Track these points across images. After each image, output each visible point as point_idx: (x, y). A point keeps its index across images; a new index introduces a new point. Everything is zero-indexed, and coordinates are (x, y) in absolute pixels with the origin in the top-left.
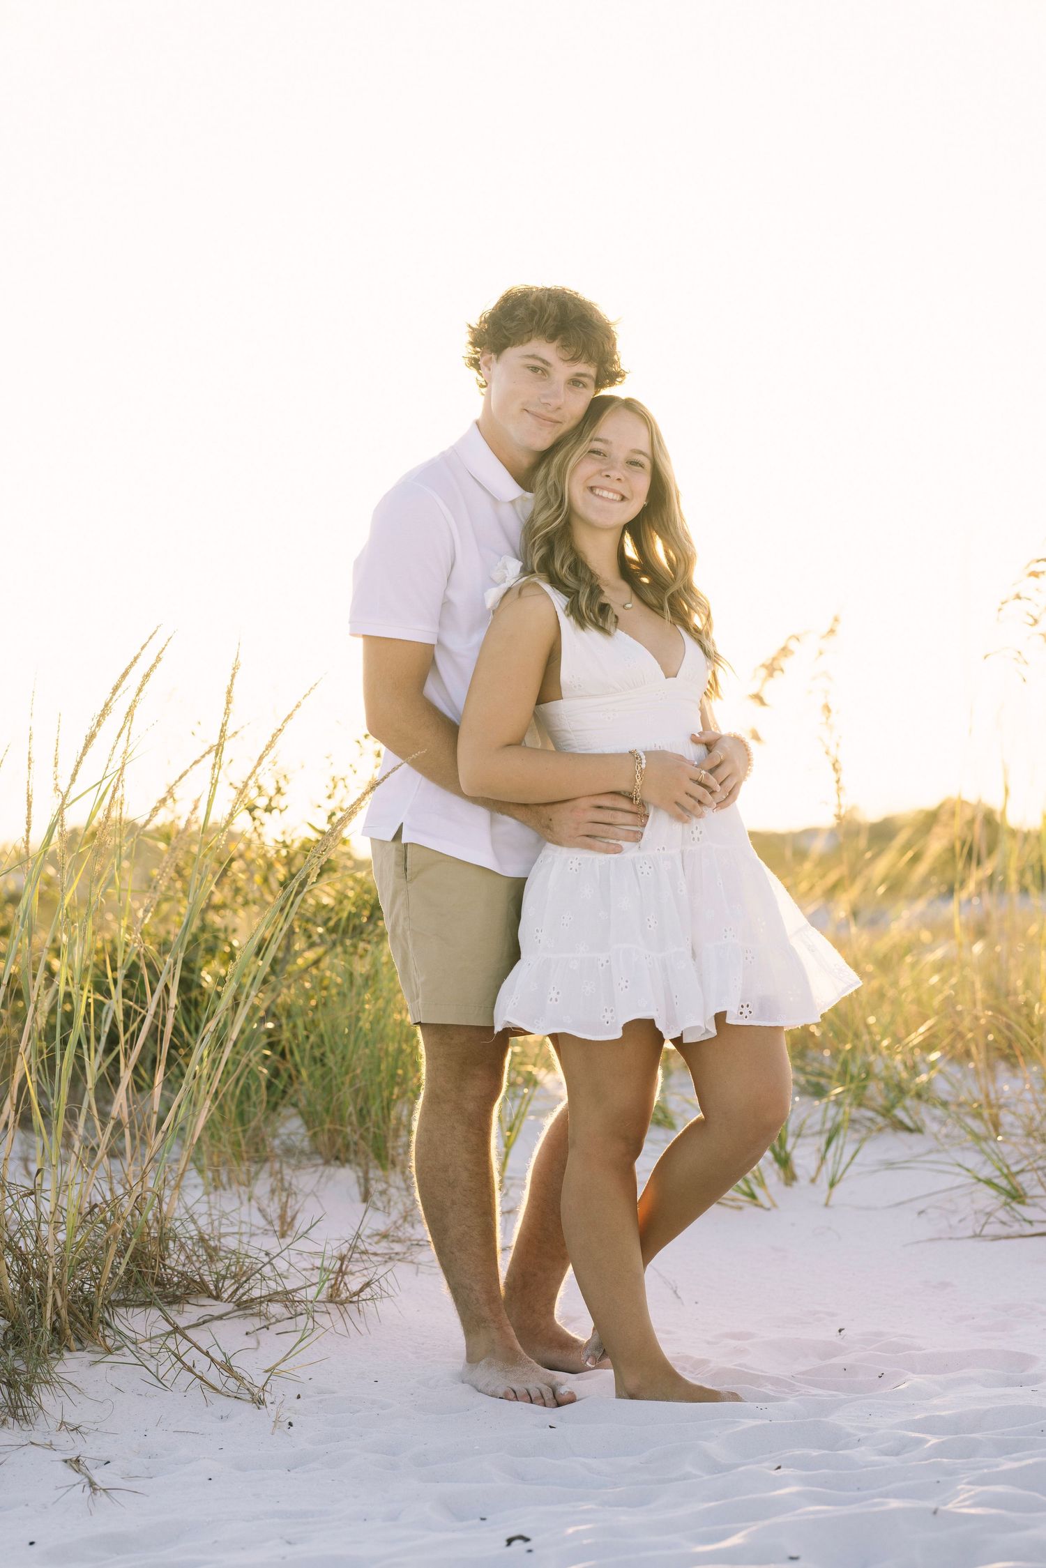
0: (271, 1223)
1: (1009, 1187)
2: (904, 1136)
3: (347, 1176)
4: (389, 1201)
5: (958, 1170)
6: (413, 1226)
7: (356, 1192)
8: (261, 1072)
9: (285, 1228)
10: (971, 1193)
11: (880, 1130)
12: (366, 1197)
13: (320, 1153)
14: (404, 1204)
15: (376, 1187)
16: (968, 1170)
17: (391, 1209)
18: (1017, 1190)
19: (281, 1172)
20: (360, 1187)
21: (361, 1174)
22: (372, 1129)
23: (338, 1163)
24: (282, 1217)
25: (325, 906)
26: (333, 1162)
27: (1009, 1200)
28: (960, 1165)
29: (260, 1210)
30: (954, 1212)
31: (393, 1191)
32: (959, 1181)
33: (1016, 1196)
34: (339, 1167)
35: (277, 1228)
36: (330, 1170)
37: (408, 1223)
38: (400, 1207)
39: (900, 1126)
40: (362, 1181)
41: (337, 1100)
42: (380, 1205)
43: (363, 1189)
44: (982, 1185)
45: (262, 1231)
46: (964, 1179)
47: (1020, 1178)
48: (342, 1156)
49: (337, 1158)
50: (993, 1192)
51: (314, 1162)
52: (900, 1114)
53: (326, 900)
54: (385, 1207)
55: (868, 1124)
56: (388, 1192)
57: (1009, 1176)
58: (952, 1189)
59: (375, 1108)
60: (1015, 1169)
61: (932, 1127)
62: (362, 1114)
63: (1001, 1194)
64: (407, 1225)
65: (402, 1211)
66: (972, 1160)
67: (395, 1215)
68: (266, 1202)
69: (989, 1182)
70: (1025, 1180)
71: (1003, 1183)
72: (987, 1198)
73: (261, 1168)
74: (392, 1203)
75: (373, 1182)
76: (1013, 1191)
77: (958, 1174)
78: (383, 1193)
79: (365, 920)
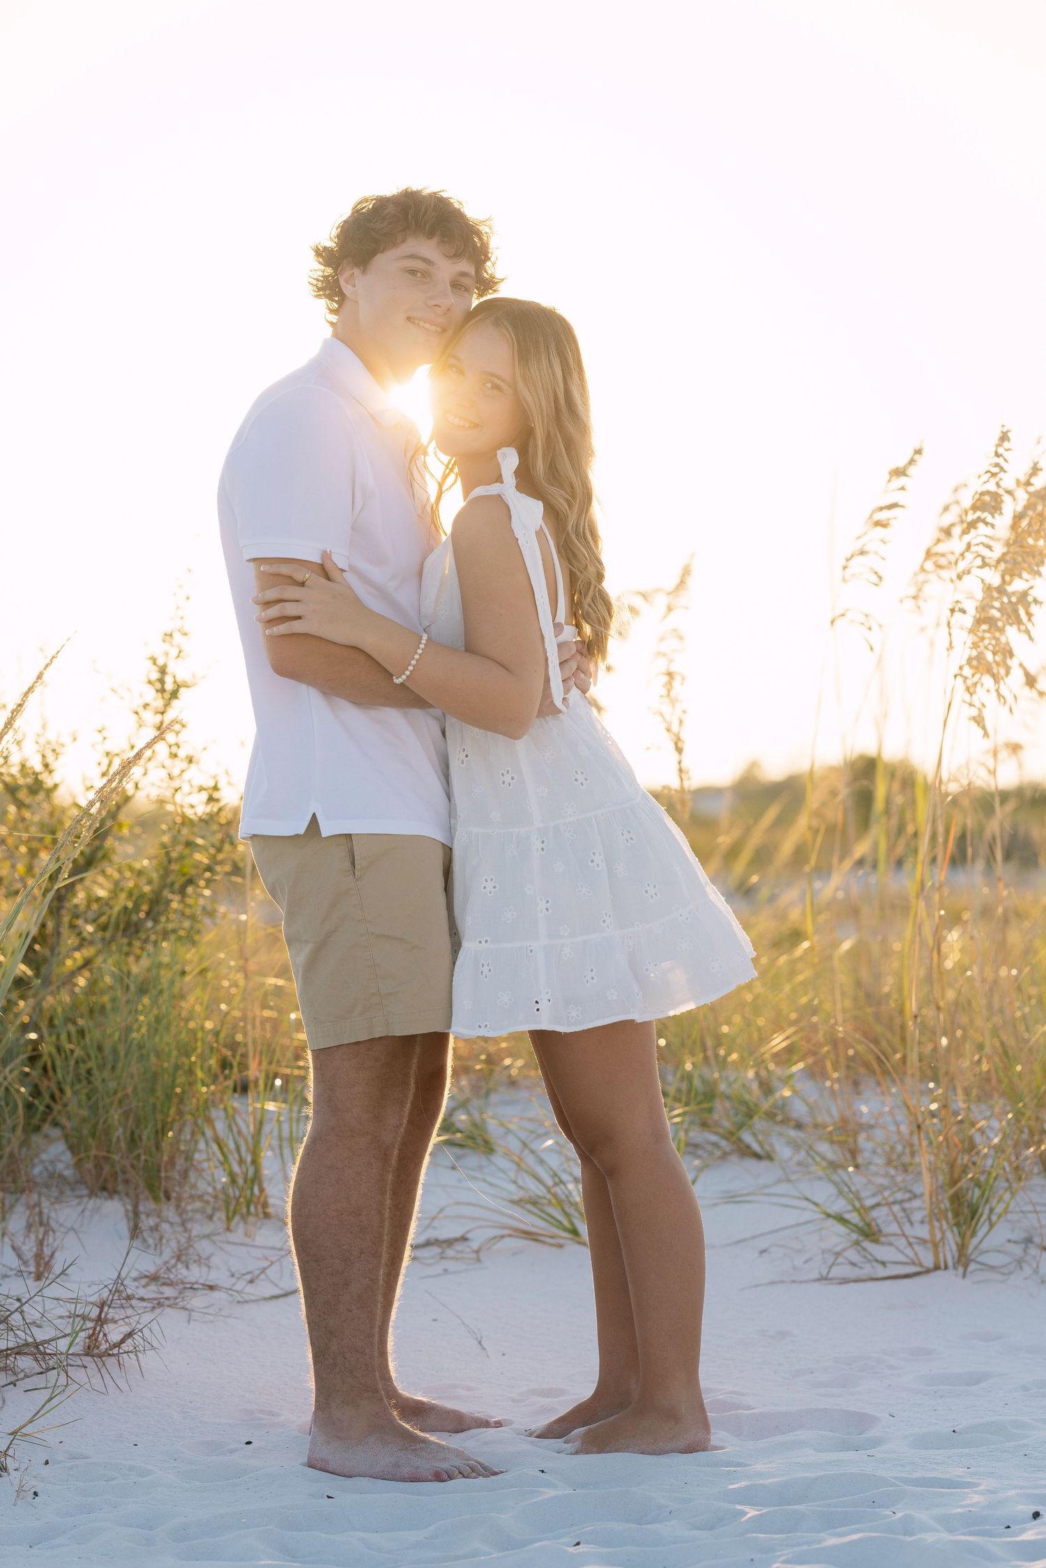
0: (25, 1263)
1: (861, 1224)
2: (751, 1163)
3: (114, 1210)
4: (161, 1238)
5: (805, 1204)
6: (187, 1267)
7: (124, 1228)
8: (18, 1091)
9: (41, 1269)
10: (821, 1229)
11: (725, 1156)
12: (135, 1232)
13: (85, 1183)
14: (178, 1242)
15: (147, 1222)
16: (816, 1204)
17: (163, 1247)
18: (869, 1225)
19: (38, 1204)
20: (128, 1222)
21: (130, 1208)
22: (143, 1157)
23: (105, 1194)
24: (39, 1256)
25: (98, 899)
26: (99, 1193)
27: (861, 1238)
28: (807, 1199)
29: (13, 1248)
30: (799, 1251)
31: (165, 1226)
32: (807, 1216)
33: (870, 1233)
34: (106, 1199)
35: (32, 1269)
36: (91, 1204)
37: (182, 1263)
38: (174, 1244)
39: (746, 1152)
40: (131, 1215)
41: (105, 1122)
42: (151, 1241)
43: (132, 1224)
44: (831, 1222)
45: (14, 1272)
46: (810, 1214)
47: (875, 1213)
48: (110, 1186)
49: (104, 1189)
50: (841, 1229)
51: (78, 1193)
52: (747, 1138)
53: (102, 893)
54: (156, 1245)
55: (709, 1148)
56: (159, 1228)
57: (863, 1211)
58: (798, 1225)
59: (146, 1133)
60: (869, 1202)
61: (783, 1151)
62: (133, 1141)
63: (852, 1231)
64: (180, 1266)
65: (176, 1250)
66: (823, 1192)
67: (167, 1253)
68: (21, 1239)
69: (840, 1219)
70: (880, 1215)
71: (854, 1217)
72: (837, 1236)
73: (17, 1200)
74: (164, 1241)
75: (143, 1217)
76: (866, 1228)
77: (804, 1209)
78: (155, 1228)
79: (142, 915)
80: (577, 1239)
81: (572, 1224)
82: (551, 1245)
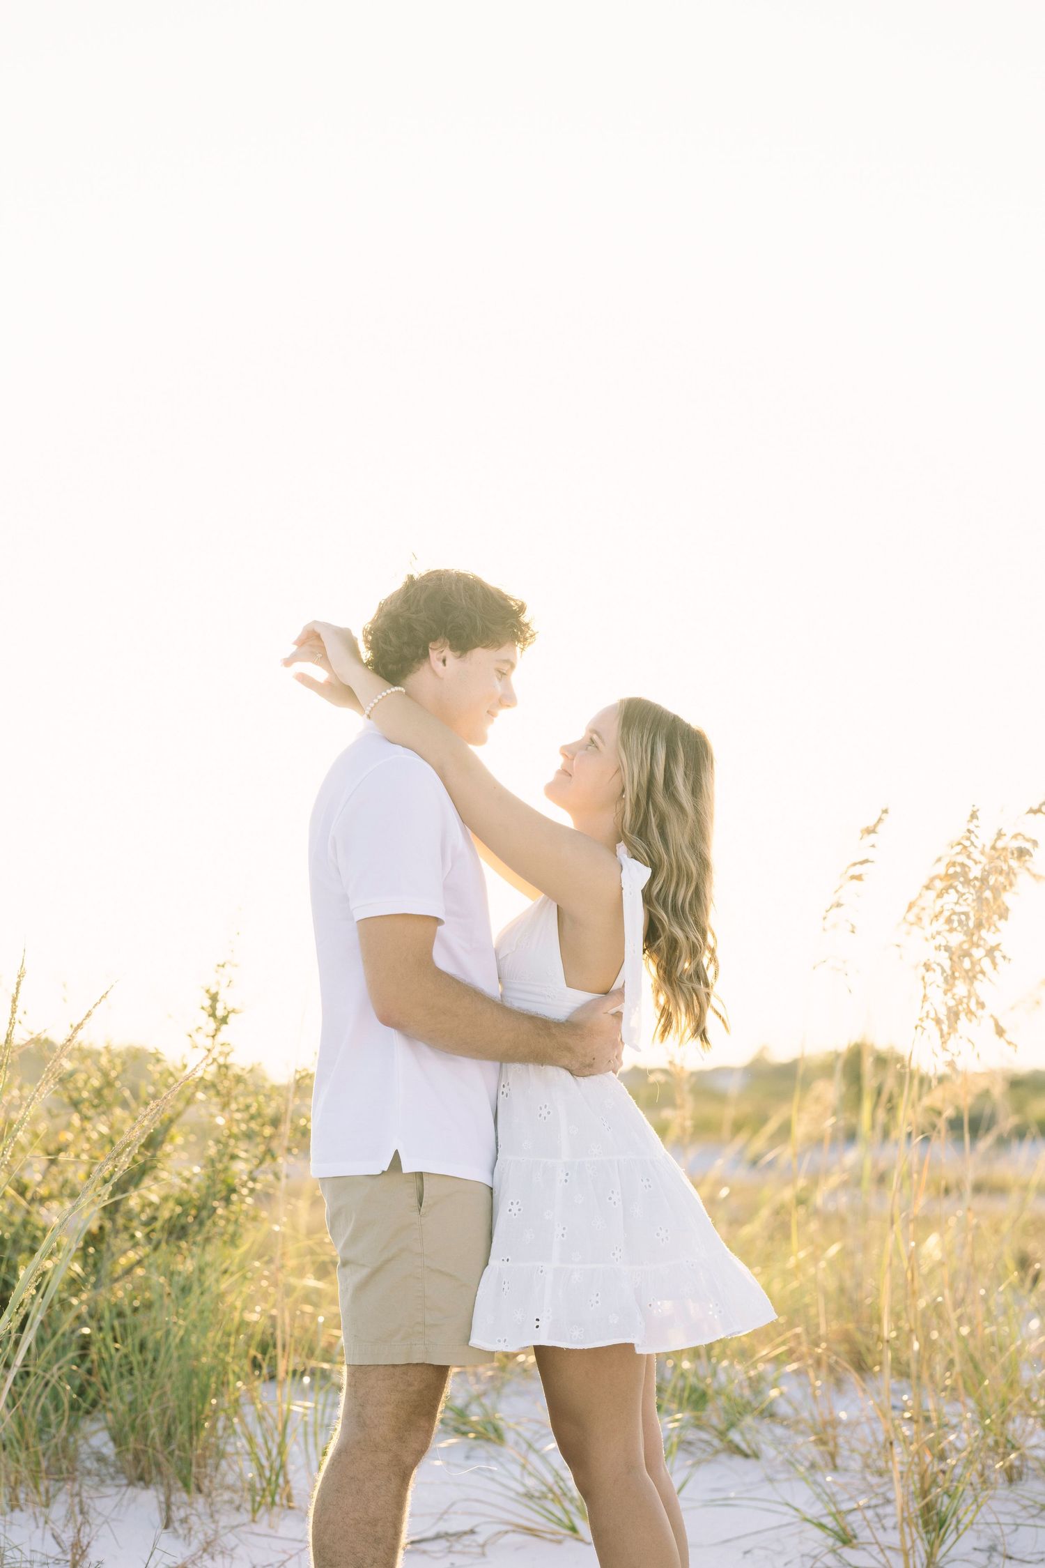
0: (64, 1552)
1: (837, 1528)
2: (738, 1461)
3: (148, 1500)
4: (190, 1529)
5: (786, 1509)
6: (213, 1558)
7: (157, 1518)
8: (64, 1389)
9: (77, 1557)
10: (801, 1532)
11: (715, 1454)
12: (167, 1524)
13: (124, 1473)
14: (206, 1534)
15: (178, 1514)
16: (796, 1509)
17: (192, 1538)
18: (844, 1530)
19: (78, 1494)
20: (161, 1513)
21: (162, 1498)
22: (177, 1452)
23: (142, 1483)
24: (76, 1545)
25: (151, 1204)
26: (136, 1482)
27: (839, 1544)
28: (788, 1504)
29: (54, 1536)
30: (780, 1553)
31: (194, 1519)
32: (786, 1520)
33: (847, 1539)
34: (143, 1488)
35: (69, 1557)
36: (131, 1492)
37: (209, 1554)
38: (201, 1536)
39: (736, 1450)
40: (164, 1506)
41: (143, 1418)
42: (181, 1531)
43: (164, 1514)
44: (808, 1526)
45: (53, 1560)
46: (791, 1516)
47: (851, 1518)
48: (147, 1477)
49: (141, 1478)
50: (817, 1533)
51: (117, 1482)
52: (735, 1436)
54: (185, 1536)
55: (703, 1446)
56: (188, 1521)
57: (838, 1515)
58: (780, 1526)
59: (181, 1431)
60: (845, 1506)
61: (769, 1452)
62: (169, 1436)
63: (829, 1535)
64: (206, 1556)
65: (203, 1541)
66: (802, 1496)
67: (196, 1545)
68: (62, 1528)
69: (817, 1524)
70: (855, 1520)
71: (829, 1521)
72: (816, 1540)
73: (60, 1489)
74: (193, 1533)
75: (174, 1508)
76: (841, 1532)
77: (785, 1514)
78: (184, 1521)
79: (190, 1219)
80: (575, 1535)
81: (571, 1521)
82: (551, 1541)
